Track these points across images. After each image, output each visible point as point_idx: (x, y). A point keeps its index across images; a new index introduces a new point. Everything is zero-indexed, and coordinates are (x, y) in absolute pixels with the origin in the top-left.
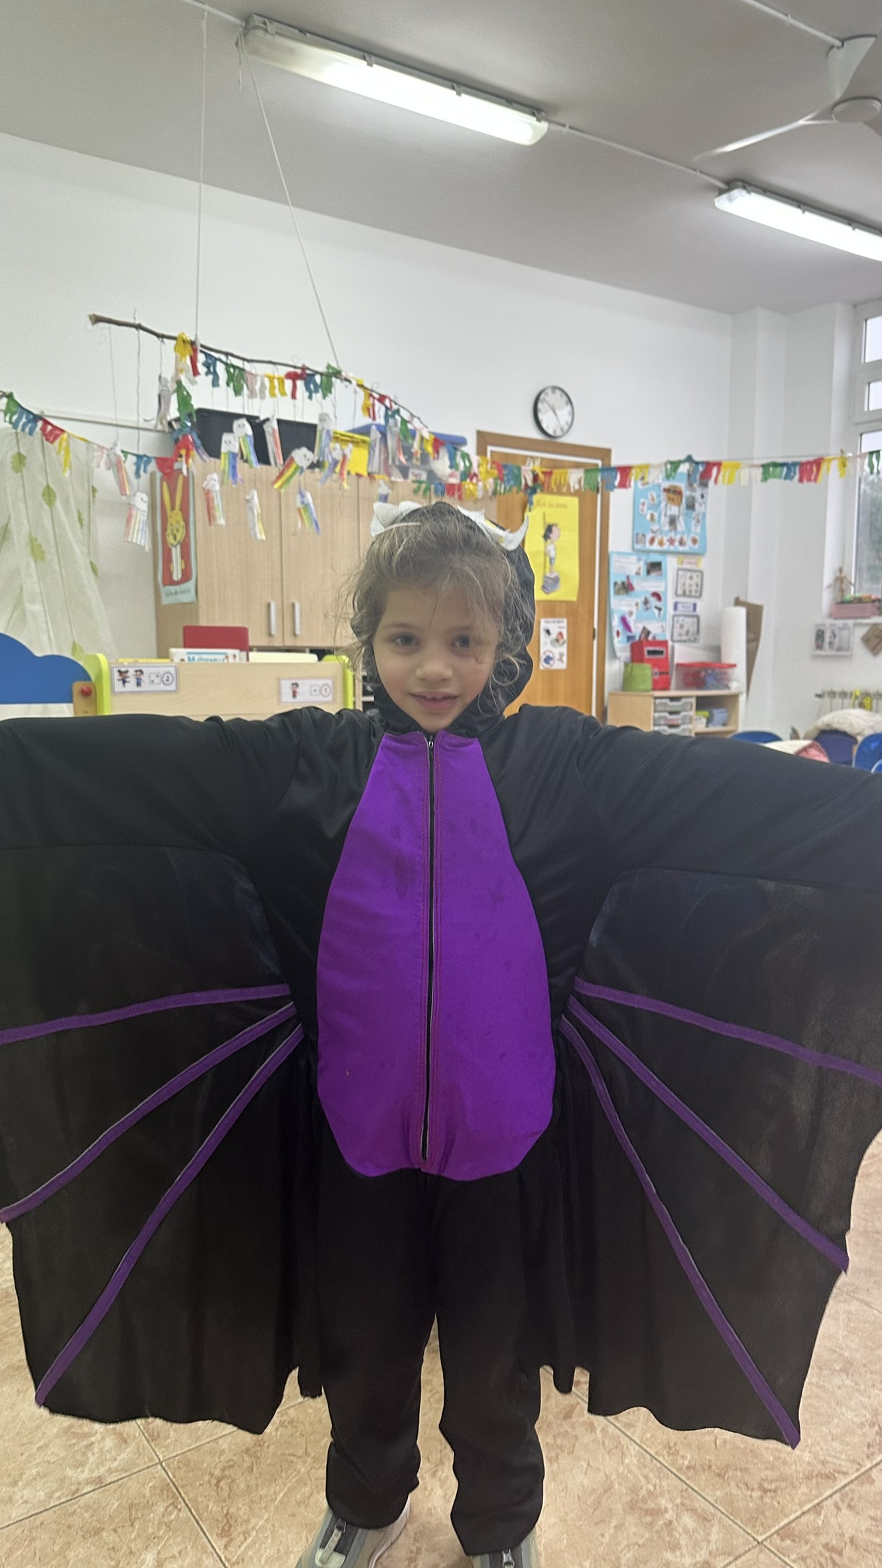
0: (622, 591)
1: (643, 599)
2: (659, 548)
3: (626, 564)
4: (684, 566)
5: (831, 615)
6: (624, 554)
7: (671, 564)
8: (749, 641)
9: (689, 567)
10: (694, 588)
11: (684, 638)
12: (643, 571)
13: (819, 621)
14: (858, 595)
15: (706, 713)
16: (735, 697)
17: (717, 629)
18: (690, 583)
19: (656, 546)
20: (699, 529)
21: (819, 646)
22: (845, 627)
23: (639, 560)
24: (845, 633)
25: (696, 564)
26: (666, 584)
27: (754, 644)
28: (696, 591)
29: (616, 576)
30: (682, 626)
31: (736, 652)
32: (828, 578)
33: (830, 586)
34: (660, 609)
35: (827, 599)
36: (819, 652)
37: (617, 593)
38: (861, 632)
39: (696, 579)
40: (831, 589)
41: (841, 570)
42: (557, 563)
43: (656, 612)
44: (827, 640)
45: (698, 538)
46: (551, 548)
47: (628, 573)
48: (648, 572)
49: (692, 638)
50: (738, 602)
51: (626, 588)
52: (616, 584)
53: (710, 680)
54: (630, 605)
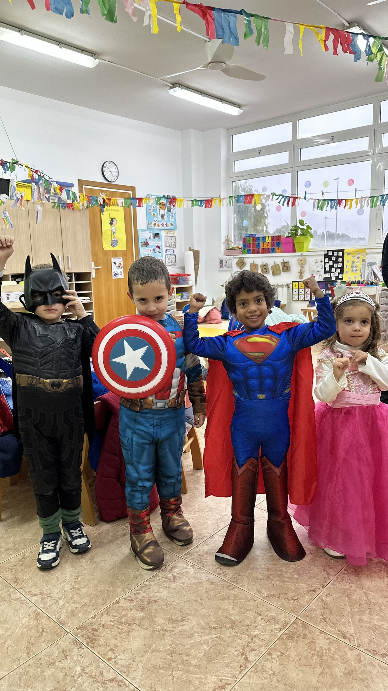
0: (144, 246)
1: (153, 249)
2: (158, 228)
3: (145, 235)
4: (169, 235)
5: (225, 254)
6: (144, 230)
7: (163, 234)
8: (195, 265)
9: (170, 235)
10: (173, 244)
11: (170, 264)
12: (152, 237)
13: (221, 256)
14: (234, 246)
15: (180, 294)
16: (191, 287)
17: (183, 260)
18: (171, 242)
19: (156, 227)
20: (173, 220)
21: (221, 267)
22: (230, 259)
23: (150, 232)
24: (230, 261)
25: (173, 234)
26: (161, 242)
27: (197, 266)
28: (174, 245)
29: (141, 239)
30: (169, 259)
31: (190, 270)
32: (223, 239)
33: (224, 243)
34: (160, 253)
35: (223, 247)
36: (221, 269)
37: (142, 246)
38: (236, 261)
39: (174, 240)
40: (224, 244)
41: (227, 236)
42: (116, 234)
43: (159, 253)
44: (224, 264)
45: (173, 223)
46: (113, 228)
47: (146, 238)
48: (154, 238)
49: (174, 264)
50: (190, 250)
51: (146, 244)
52: (141, 242)
53: (181, 281)
54: (148, 251)
